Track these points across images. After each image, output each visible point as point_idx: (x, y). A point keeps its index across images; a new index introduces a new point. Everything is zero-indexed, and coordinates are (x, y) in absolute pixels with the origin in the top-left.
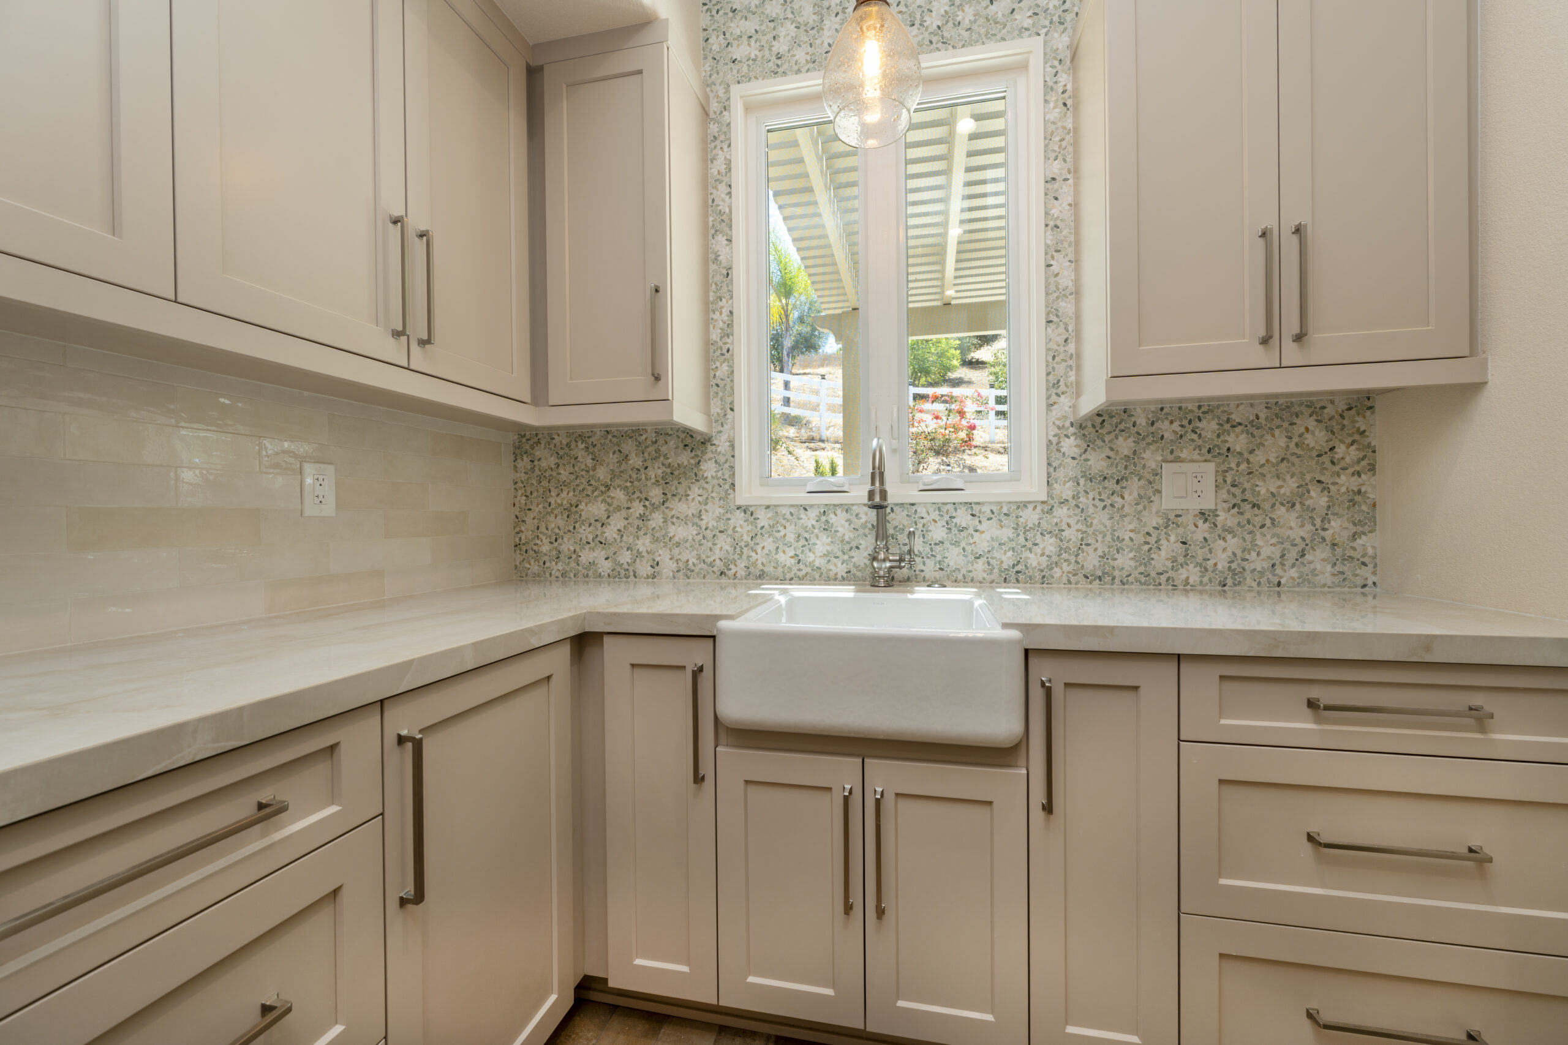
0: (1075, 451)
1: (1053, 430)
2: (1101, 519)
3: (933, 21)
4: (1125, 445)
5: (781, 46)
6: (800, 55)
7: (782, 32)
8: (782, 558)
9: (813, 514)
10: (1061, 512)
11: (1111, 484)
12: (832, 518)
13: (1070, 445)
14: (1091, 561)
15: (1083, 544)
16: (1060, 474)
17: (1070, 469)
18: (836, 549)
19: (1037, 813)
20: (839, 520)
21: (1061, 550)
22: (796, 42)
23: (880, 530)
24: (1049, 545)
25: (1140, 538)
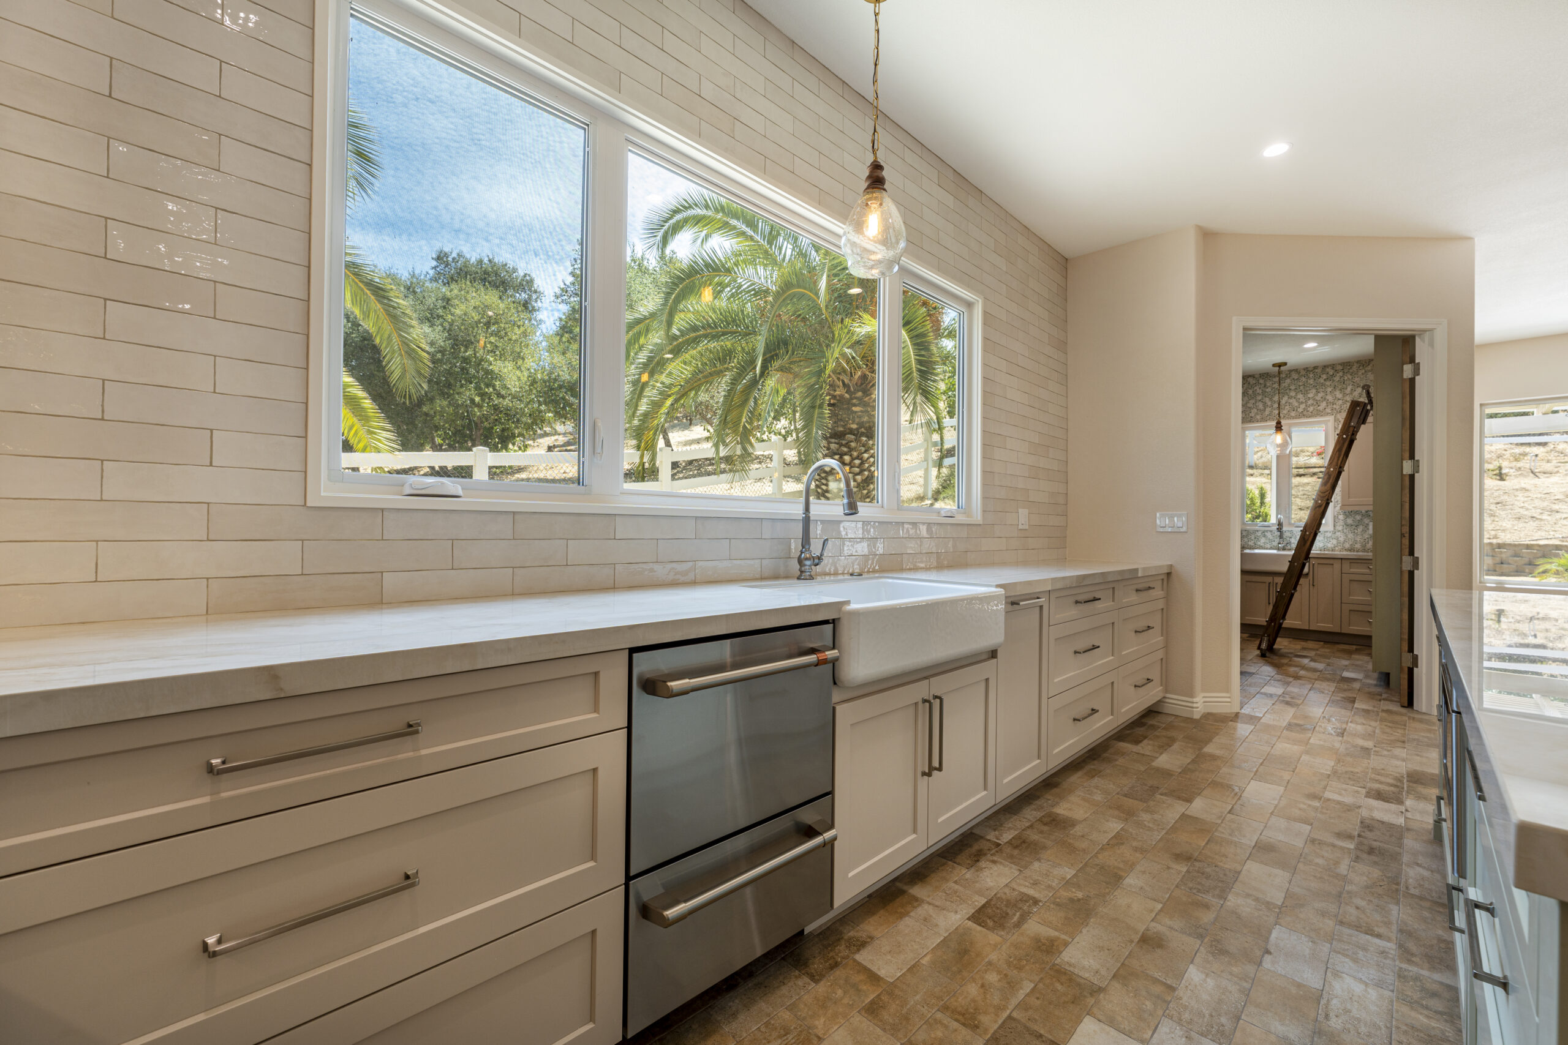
0: (1342, 518)
1: (1336, 513)
2: (1350, 536)
3: (1300, 410)
4: (1358, 517)
5: (1252, 415)
6: (1258, 417)
7: (1253, 411)
8: (1250, 543)
9: (1260, 533)
10: (1338, 534)
11: (1354, 527)
12: (1266, 534)
13: (1341, 517)
14: (1347, 546)
15: (1345, 541)
16: (1338, 524)
17: (1341, 523)
18: (1267, 541)
19: (1311, 586)
20: (1269, 535)
21: (1338, 543)
22: (1257, 414)
23: (1281, 537)
24: (1335, 542)
25: (1362, 541)
